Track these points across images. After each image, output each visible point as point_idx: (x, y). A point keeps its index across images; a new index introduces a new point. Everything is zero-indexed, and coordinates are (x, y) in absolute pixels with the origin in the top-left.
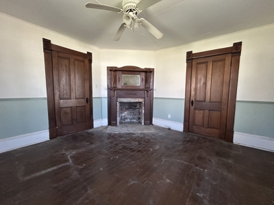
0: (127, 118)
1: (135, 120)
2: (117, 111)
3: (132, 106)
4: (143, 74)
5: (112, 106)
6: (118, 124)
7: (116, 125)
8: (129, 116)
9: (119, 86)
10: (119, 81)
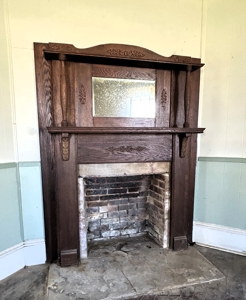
0: (106, 228)
1: (132, 232)
2: (78, 213)
3: (123, 187)
4: (167, 75)
5: (61, 196)
6: (84, 255)
7: (76, 260)
8: (115, 221)
9: (82, 120)
10: (83, 101)
